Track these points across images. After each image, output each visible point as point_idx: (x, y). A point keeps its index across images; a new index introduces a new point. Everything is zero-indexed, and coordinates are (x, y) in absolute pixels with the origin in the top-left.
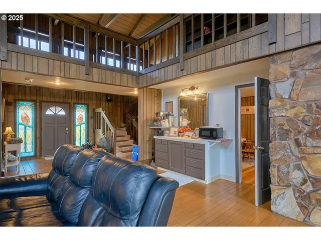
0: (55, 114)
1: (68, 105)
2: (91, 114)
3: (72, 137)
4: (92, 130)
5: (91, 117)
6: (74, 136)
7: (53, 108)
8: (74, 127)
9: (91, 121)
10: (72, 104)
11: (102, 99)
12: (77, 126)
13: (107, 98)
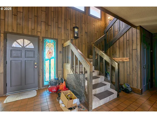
0: (23, 47)
1: (37, 39)
2: (60, 49)
3: (41, 72)
4: (61, 64)
5: (60, 52)
6: (43, 70)
7: (20, 41)
8: (43, 62)
9: (60, 56)
10: (41, 38)
11: (69, 36)
12: (47, 60)
13: (74, 35)
